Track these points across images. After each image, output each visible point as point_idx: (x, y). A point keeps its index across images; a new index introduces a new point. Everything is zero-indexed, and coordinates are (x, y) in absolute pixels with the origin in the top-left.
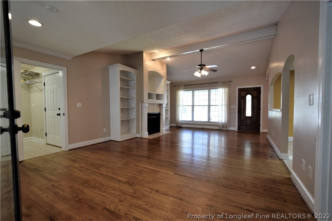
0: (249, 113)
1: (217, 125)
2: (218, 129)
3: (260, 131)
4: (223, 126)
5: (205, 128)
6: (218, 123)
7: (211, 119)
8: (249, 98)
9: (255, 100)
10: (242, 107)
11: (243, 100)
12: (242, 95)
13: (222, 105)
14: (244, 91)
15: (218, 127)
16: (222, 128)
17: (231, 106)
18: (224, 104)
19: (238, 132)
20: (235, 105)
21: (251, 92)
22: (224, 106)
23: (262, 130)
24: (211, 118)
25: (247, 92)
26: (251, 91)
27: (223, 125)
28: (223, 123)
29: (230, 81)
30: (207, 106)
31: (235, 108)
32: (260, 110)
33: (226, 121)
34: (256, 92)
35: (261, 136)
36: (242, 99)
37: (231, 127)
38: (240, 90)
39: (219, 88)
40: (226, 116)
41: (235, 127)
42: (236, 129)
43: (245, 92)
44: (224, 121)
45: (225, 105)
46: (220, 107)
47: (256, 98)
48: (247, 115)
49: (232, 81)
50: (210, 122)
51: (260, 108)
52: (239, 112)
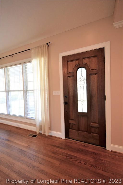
0: (82, 107)
3: (105, 147)
5: (20, 127)
8: (82, 73)
9: (94, 78)
10: (71, 93)
11: (70, 79)
14: (73, 61)
20: (59, 89)
21: (85, 61)
23: (109, 146)
25: (77, 62)
29: (47, 44)
30: (23, 92)
31: (59, 96)
32: (105, 100)
34: (94, 59)
36: (70, 77)
37: (54, 131)
38: (66, 60)
41: (60, 131)
42: (62, 135)
43: (74, 63)
47: (95, 74)
48: (80, 110)
49: (50, 43)
50: (27, 118)
51: (105, 97)
52: (66, 103)
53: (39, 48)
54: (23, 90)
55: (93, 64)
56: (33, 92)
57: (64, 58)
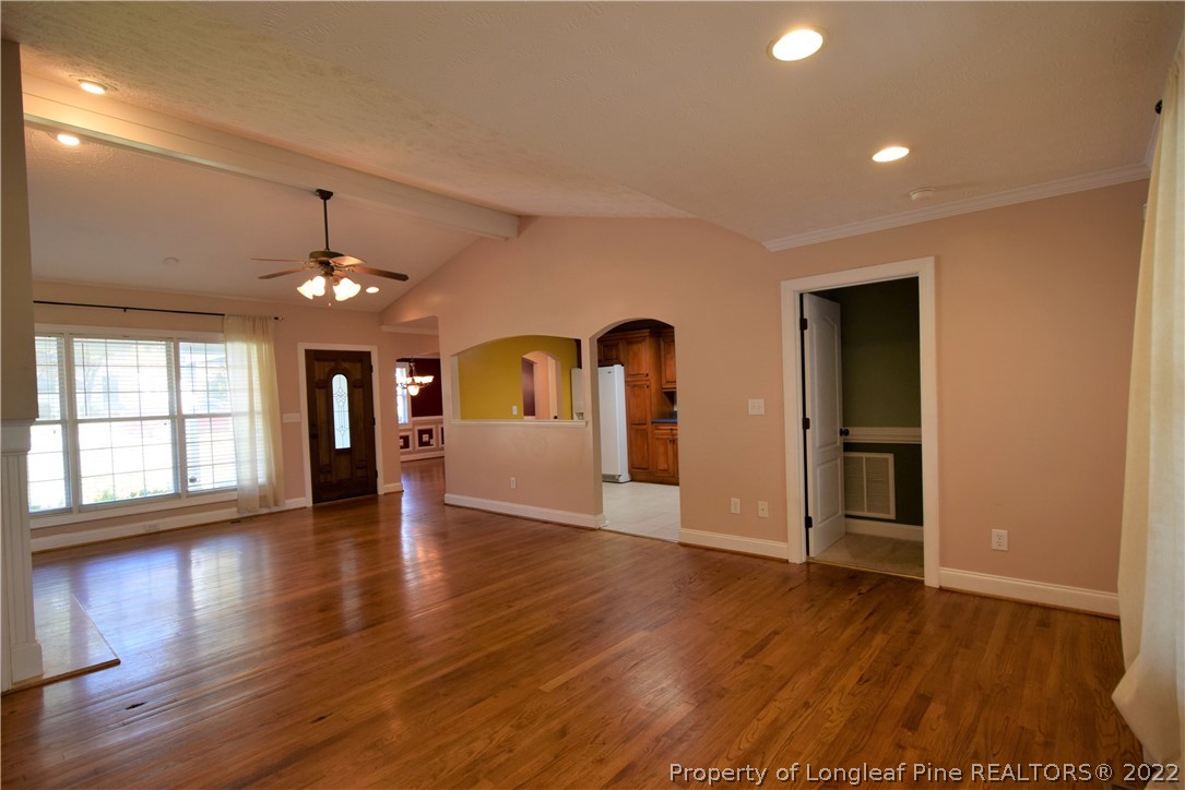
0: (342, 440)
1: (230, 503)
2: (236, 516)
3: (377, 492)
4: (263, 500)
6: (235, 490)
7: (193, 480)
8: (340, 384)
9: (359, 392)
10: (323, 418)
11: (322, 393)
12: (319, 375)
13: (251, 413)
14: (324, 360)
15: (235, 509)
17: (285, 416)
18: (258, 406)
19: (315, 509)
20: (298, 411)
21: (346, 365)
23: (383, 487)
24: (189, 477)
25: (332, 364)
26: (345, 361)
27: (260, 497)
28: (261, 487)
29: (276, 318)
30: (169, 421)
31: (300, 423)
32: (374, 423)
34: (357, 365)
35: (382, 508)
36: (320, 388)
38: (313, 357)
39: (232, 340)
41: (303, 495)
42: (306, 500)
43: (328, 365)
45: (264, 412)
47: (360, 387)
48: (339, 445)
49: (283, 319)
50: (184, 495)
51: (374, 419)
52: (313, 437)
53: (254, 320)
54: (169, 414)
55: (357, 369)
57: (308, 352)
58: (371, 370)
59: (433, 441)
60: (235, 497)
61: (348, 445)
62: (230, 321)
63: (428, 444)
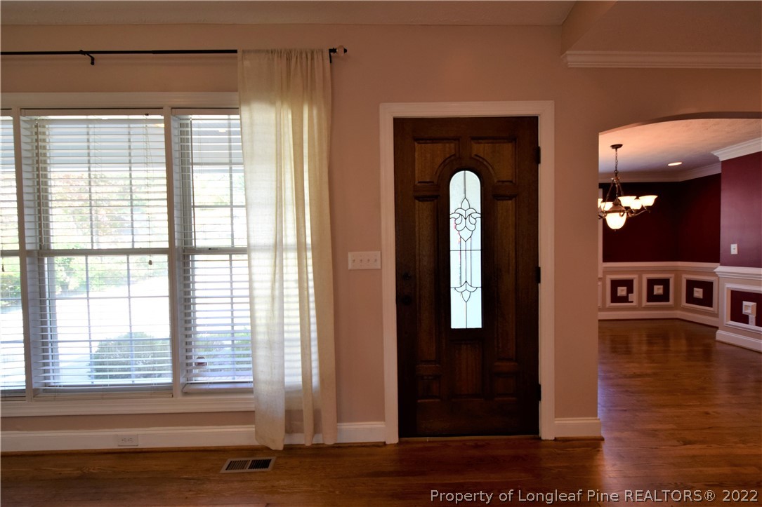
1: (247, 416)
3: (538, 432)
5: (143, 444)
6: (250, 391)
7: (199, 365)
8: (465, 191)
9: (506, 208)
11: (424, 209)
12: (422, 172)
13: (278, 247)
14: (434, 140)
15: (252, 429)
16: (289, 430)
17: (350, 255)
18: (290, 238)
19: (404, 449)
21: (481, 149)
22: (291, 259)
23: (550, 425)
25: (450, 148)
26: (477, 139)
27: (289, 413)
28: (290, 394)
29: (333, 51)
30: (165, 258)
31: (378, 271)
32: (538, 280)
33: (315, 380)
34: (507, 149)
36: (424, 199)
37: (351, 420)
38: (408, 133)
39: (247, 101)
40: (314, 335)
41: (380, 417)
42: (385, 429)
44: (294, 378)
45: (301, 247)
46: (263, 263)
47: (510, 198)
48: (457, 322)
49: (345, 51)
50: (190, 390)
51: (538, 270)
52: (405, 301)
53: (289, 59)
54: (166, 245)
55: (504, 161)
56: (245, 257)
57: (399, 123)
58: (537, 159)
59: (633, 297)
60: (251, 407)
61: (475, 322)
62: (247, 63)
63: (625, 299)
